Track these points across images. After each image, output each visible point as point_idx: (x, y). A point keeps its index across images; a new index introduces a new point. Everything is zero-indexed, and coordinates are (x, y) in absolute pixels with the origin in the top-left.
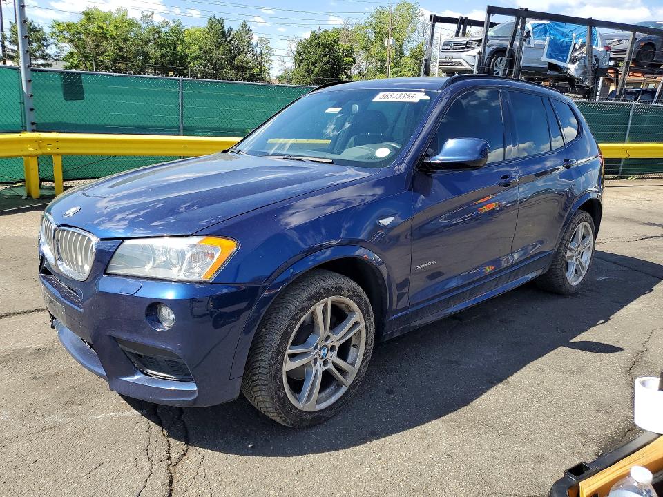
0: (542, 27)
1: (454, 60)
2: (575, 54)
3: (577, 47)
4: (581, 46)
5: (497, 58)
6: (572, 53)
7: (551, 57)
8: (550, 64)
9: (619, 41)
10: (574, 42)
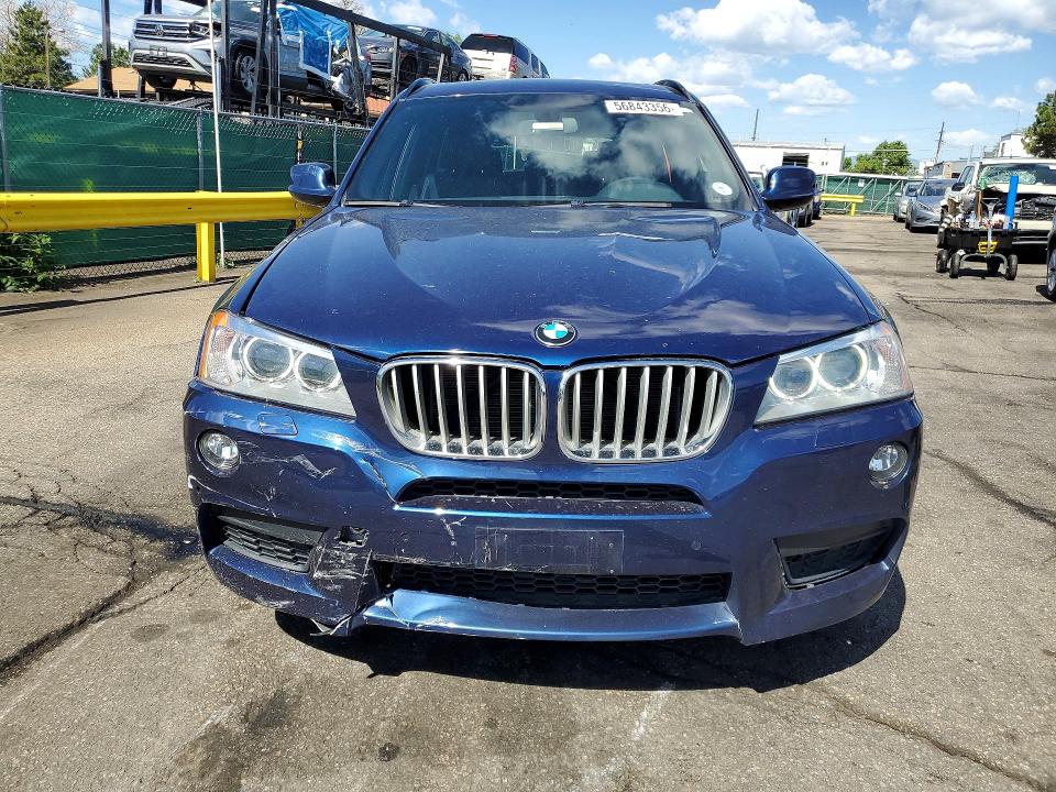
0: (290, 14)
1: (169, 54)
2: (337, 62)
3: (336, 50)
4: (342, 50)
5: (242, 59)
6: (332, 60)
7: (310, 64)
8: (309, 73)
9: (376, 48)
10: (331, 43)
